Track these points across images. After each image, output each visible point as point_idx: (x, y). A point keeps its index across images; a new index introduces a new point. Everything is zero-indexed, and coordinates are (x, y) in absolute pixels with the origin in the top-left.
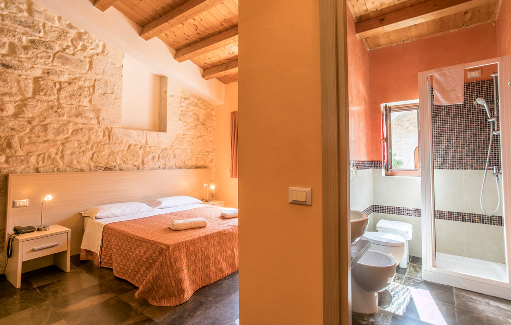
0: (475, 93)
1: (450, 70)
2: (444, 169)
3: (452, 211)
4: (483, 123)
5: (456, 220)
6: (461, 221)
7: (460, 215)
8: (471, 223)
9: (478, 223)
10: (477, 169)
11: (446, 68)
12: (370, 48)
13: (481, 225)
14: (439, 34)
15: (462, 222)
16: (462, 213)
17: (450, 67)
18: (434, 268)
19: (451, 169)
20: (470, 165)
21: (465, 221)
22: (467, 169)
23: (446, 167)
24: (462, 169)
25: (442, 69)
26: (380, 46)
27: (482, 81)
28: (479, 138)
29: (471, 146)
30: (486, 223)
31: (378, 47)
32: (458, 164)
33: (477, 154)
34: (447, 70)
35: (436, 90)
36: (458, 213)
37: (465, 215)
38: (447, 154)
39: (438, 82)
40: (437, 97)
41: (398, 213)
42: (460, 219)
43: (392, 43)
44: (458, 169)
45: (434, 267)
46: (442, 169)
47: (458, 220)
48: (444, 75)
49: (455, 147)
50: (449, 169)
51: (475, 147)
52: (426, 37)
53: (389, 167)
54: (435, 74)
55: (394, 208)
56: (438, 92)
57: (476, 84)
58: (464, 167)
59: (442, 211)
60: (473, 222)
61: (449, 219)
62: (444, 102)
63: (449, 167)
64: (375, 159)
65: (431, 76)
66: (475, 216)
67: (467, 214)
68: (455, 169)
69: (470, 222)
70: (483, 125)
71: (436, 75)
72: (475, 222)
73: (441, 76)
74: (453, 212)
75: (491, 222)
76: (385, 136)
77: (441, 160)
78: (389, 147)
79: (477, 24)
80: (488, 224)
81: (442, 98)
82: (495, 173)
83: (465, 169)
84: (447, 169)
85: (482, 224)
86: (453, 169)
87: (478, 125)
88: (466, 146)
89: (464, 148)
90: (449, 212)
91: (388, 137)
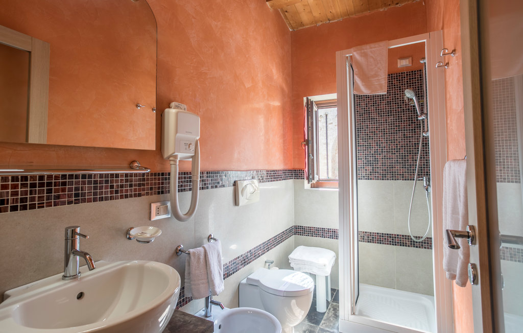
0: (406, 85)
1: (371, 48)
2: (373, 179)
3: (381, 232)
4: (415, 123)
5: (385, 244)
6: (390, 244)
7: (390, 237)
8: (402, 247)
9: (409, 246)
10: (408, 180)
11: (368, 46)
12: (292, 28)
13: (412, 250)
14: (367, 13)
15: (392, 246)
16: (392, 235)
17: (372, 45)
18: (353, 316)
19: (380, 179)
20: (400, 175)
21: (396, 245)
22: (398, 179)
23: (376, 177)
24: (393, 179)
25: (364, 47)
26: (304, 26)
27: (412, 72)
28: (410, 142)
29: (402, 151)
30: (417, 247)
31: (301, 26)
32: (388, 174)
33: (408, 160)
34: (368, 49)
35: (356, 75)
36: (388, 234)
37: (395, 238)
38: (376, 160)
39: (359, 66)
40: (357, 84)
41: (323, 236)
42: (390, 242)
43: (316, 22)
44: (388, 179)
45: (354, 314)
46: (371, 179)
47: (388, 244)
48: (365, 55)
49: (385, 152)
50: (378, 179)
51: (406, 152)
52: (354, 16)
53: (311, 177)
54: (355, 53)
55: (318, 229)
56: (359, 77)
57: (407, 75)
58: (394, 177)
59: (371, 233)
60: (403, 245)
61: (378, 243)
62: (365, 91)
63: (378, 177)
64: (297, 167)
65: (351, 57)
66: (406, 239)
67: (398, 235)
68: (385, 180)
69: (401, 245)
70: (415, 125)
71: (357, 55)
72: (406, 246)
73: (361, 56)
74: (383, 234)
75: (422, 245)
76: (306, 138)
77: (370, 168)
78: (310, 152)
79: (407, 3)
80: (420, 247)
81: (363, 85)
82: (425, 185)
83: (395, 180)
84: (376, 179)
85: (413, 248)
86: (383, 179)
87: (409, 125)
88: (397, 151)
89: (395, 154)
90: (378, 233)
91: (310, 139)
